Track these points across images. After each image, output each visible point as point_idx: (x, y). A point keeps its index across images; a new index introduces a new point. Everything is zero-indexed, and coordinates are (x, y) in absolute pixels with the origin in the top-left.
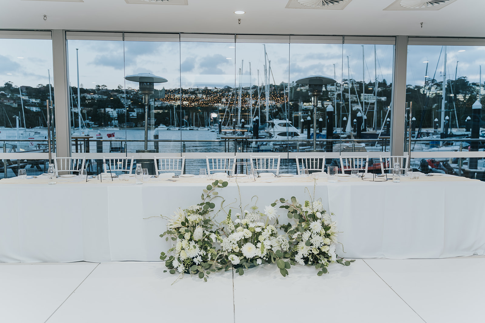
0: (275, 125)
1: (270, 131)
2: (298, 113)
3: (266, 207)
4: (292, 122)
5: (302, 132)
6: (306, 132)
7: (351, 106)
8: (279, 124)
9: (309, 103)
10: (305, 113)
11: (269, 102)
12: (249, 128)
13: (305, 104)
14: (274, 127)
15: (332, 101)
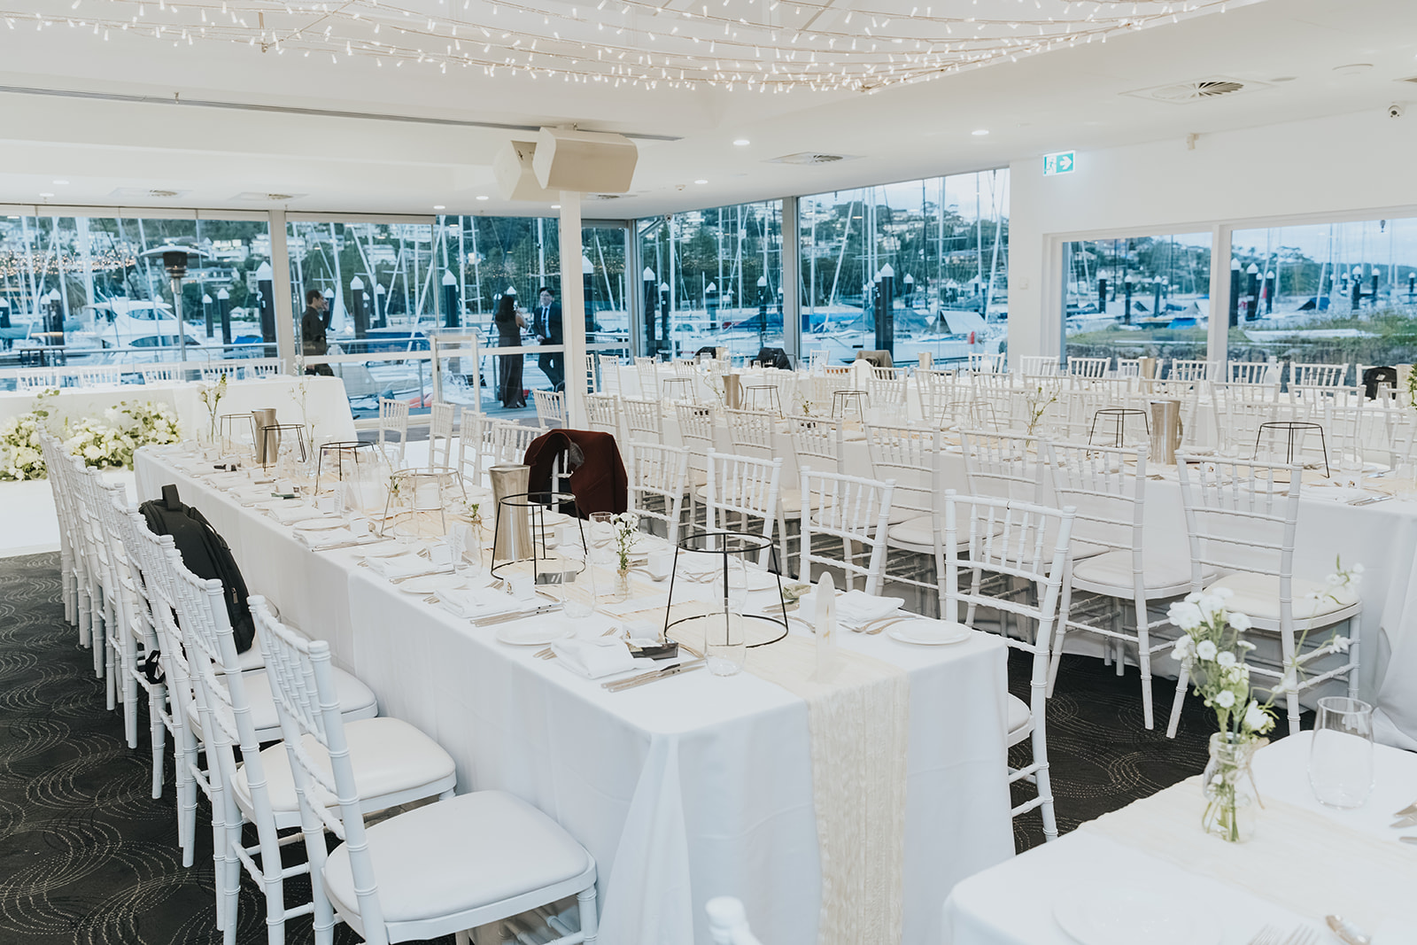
0: (118, 316)
1: (104, 334)
2: (199, 275)
3: (106, 410)
4: (173, 302)
5: (210, 333)
6: (218, 333)
7: (364, 251)
8: (133, 314)
9: (230, 242)
10: (222, 274)
11: (91, 236)
12: (28, 326)
13: (217, 243)
14: (116, 320)
15: (304, 236)
